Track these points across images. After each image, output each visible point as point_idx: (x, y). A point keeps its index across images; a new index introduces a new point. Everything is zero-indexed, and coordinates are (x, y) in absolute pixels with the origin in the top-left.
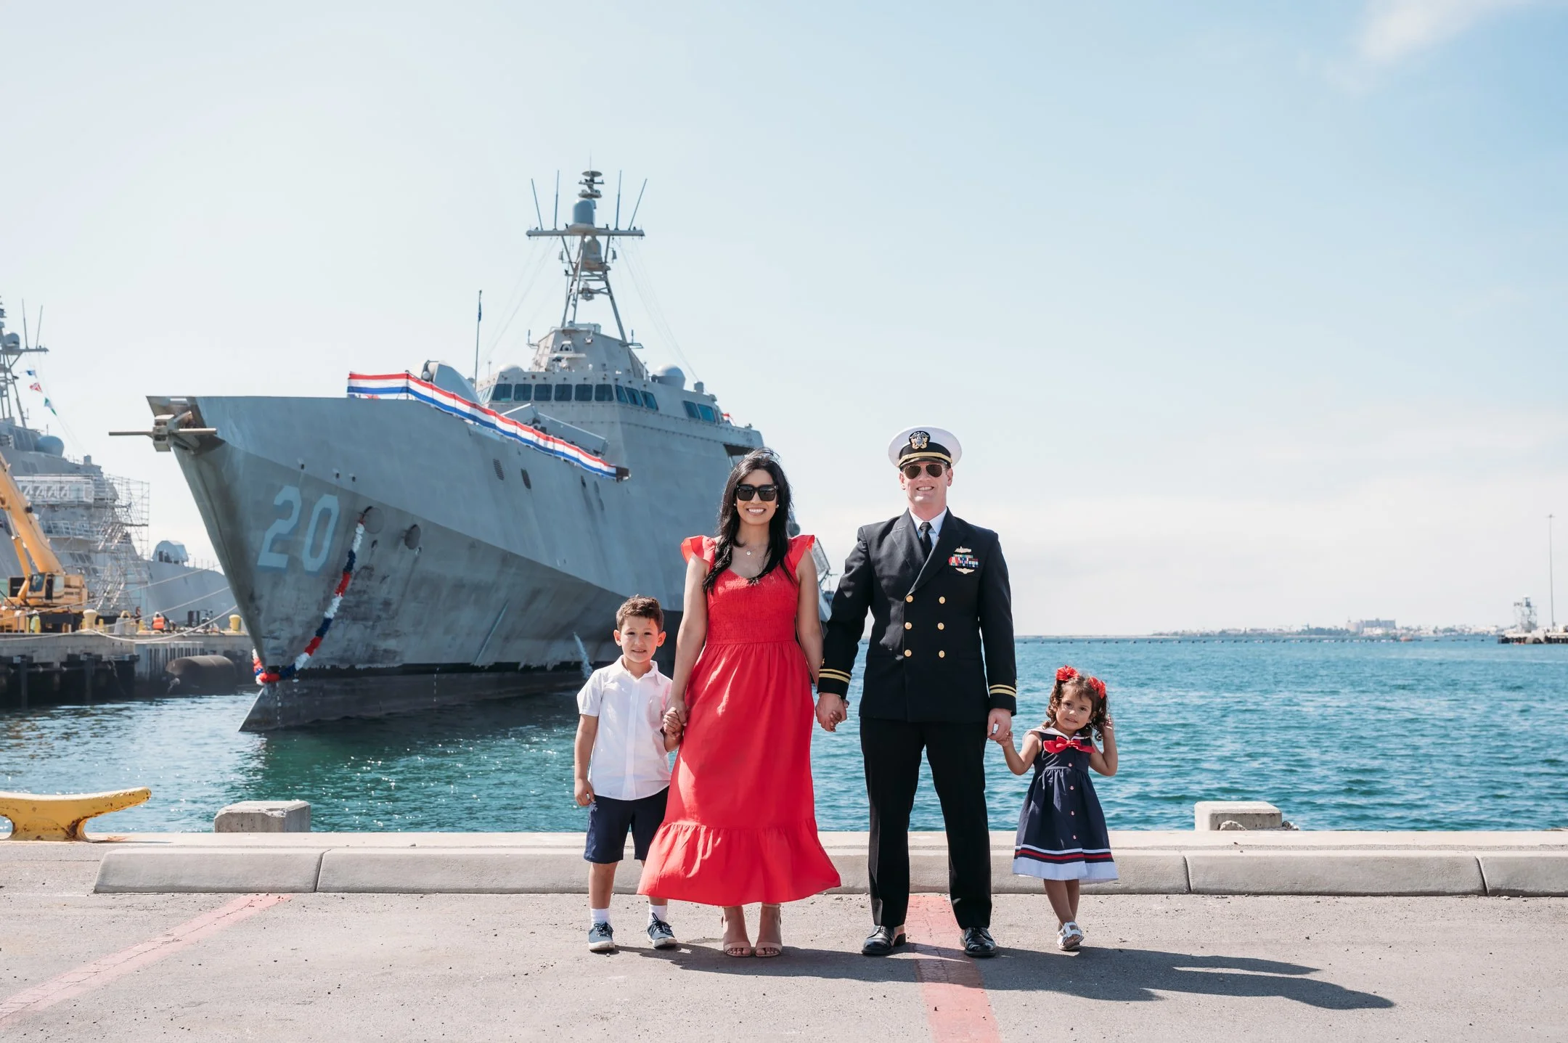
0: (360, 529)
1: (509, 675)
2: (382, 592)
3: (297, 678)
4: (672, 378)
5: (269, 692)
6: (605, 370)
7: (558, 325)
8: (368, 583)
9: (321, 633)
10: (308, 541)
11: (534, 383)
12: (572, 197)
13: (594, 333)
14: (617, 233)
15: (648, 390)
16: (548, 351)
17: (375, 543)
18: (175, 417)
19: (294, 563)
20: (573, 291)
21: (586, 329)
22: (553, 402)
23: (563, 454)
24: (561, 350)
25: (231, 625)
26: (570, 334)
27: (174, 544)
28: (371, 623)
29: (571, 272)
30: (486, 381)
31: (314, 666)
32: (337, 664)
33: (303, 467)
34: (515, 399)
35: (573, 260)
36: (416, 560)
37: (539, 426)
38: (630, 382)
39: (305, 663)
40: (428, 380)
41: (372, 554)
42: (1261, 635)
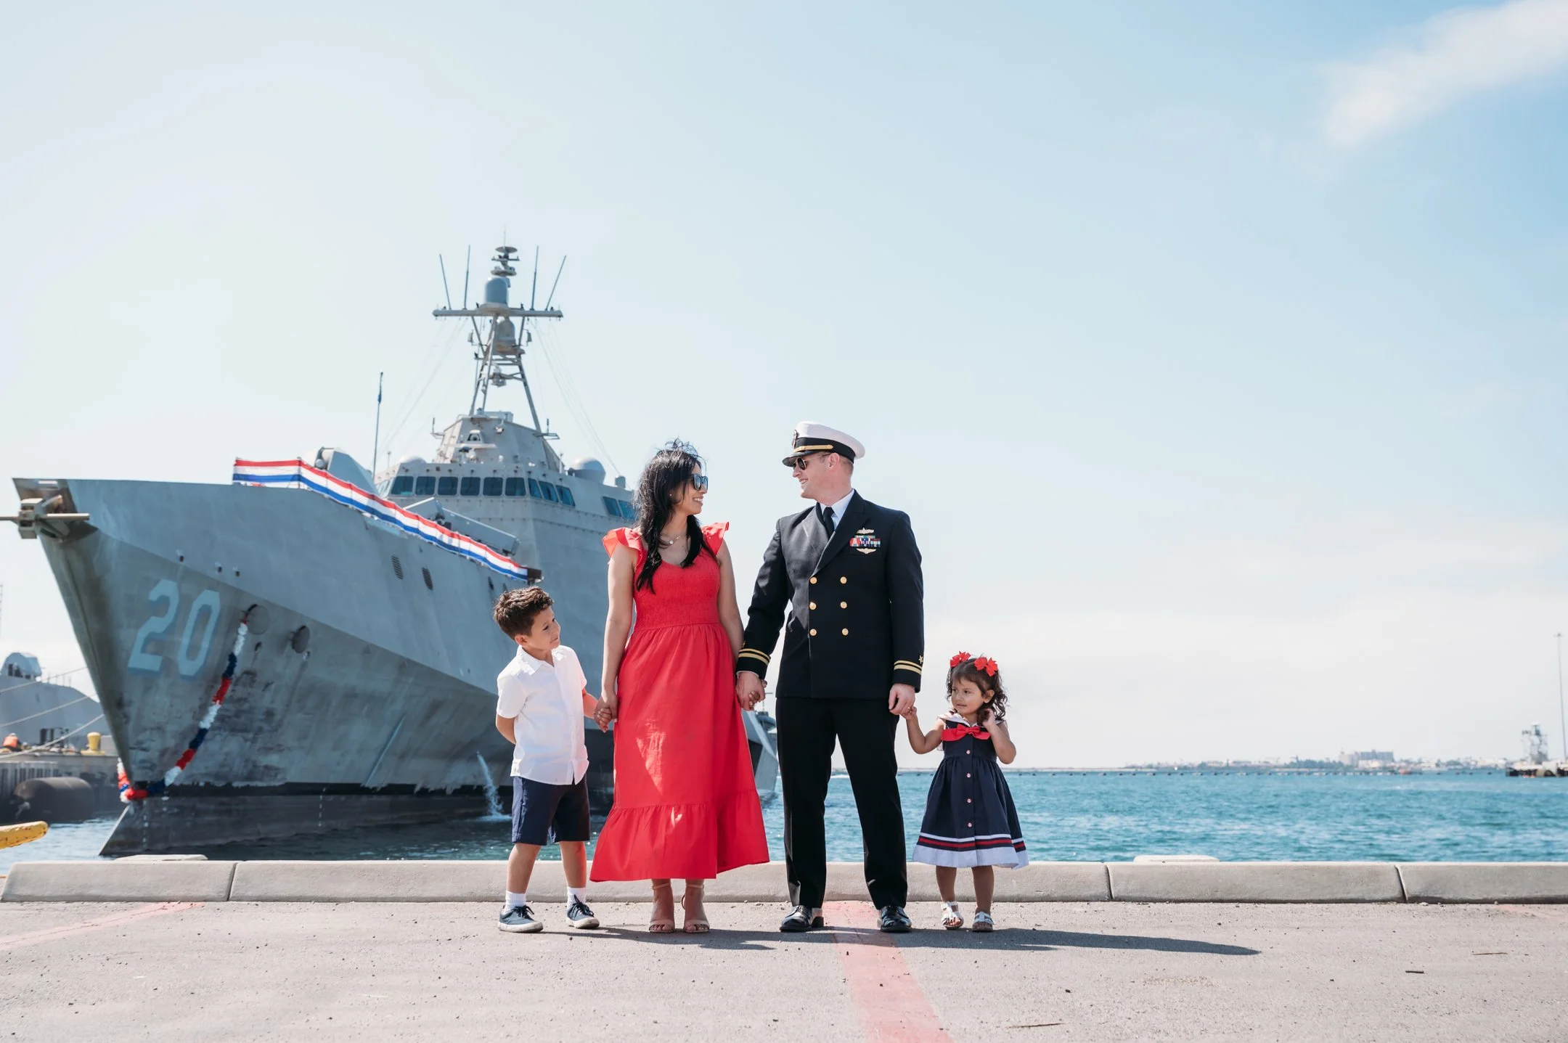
0: (243, 630)
1: (404, 798)
2: (266, 700)
3: (167, 795)
4: (591, 472)
5: (135, 811)
6: (517, 462)
7: (466, 413)
8: (250, 690)
9: (195, 745)
10: (185, 641)
11: (438, 475)
12: (484, 274)
13: (506, 422)
14: (533, 313)
15: (564, 484)
16: (454, 441)
17: (258, 645)
18: (43, 502)
19: (168, 665)
20: (483, 376)
21: (496, 417)
22: (459, 496)
23: (470, 553)
24: (469, 439)
25: (90, 745)
26: (478, 421)
27: (26, 656)
28: (251, 735)
29: (481, 355)
30: (384, 473)
31: (186, 783)
32: (211, 780)
33: (182, 559)
34: (416, 493)
35: (484, 343)
36: (304, 666)
37: (443, 522)
38: (544, 475)
39: (176, 779)
40: (322, 469)
41: (255, 658)
42: (1245, 768)
